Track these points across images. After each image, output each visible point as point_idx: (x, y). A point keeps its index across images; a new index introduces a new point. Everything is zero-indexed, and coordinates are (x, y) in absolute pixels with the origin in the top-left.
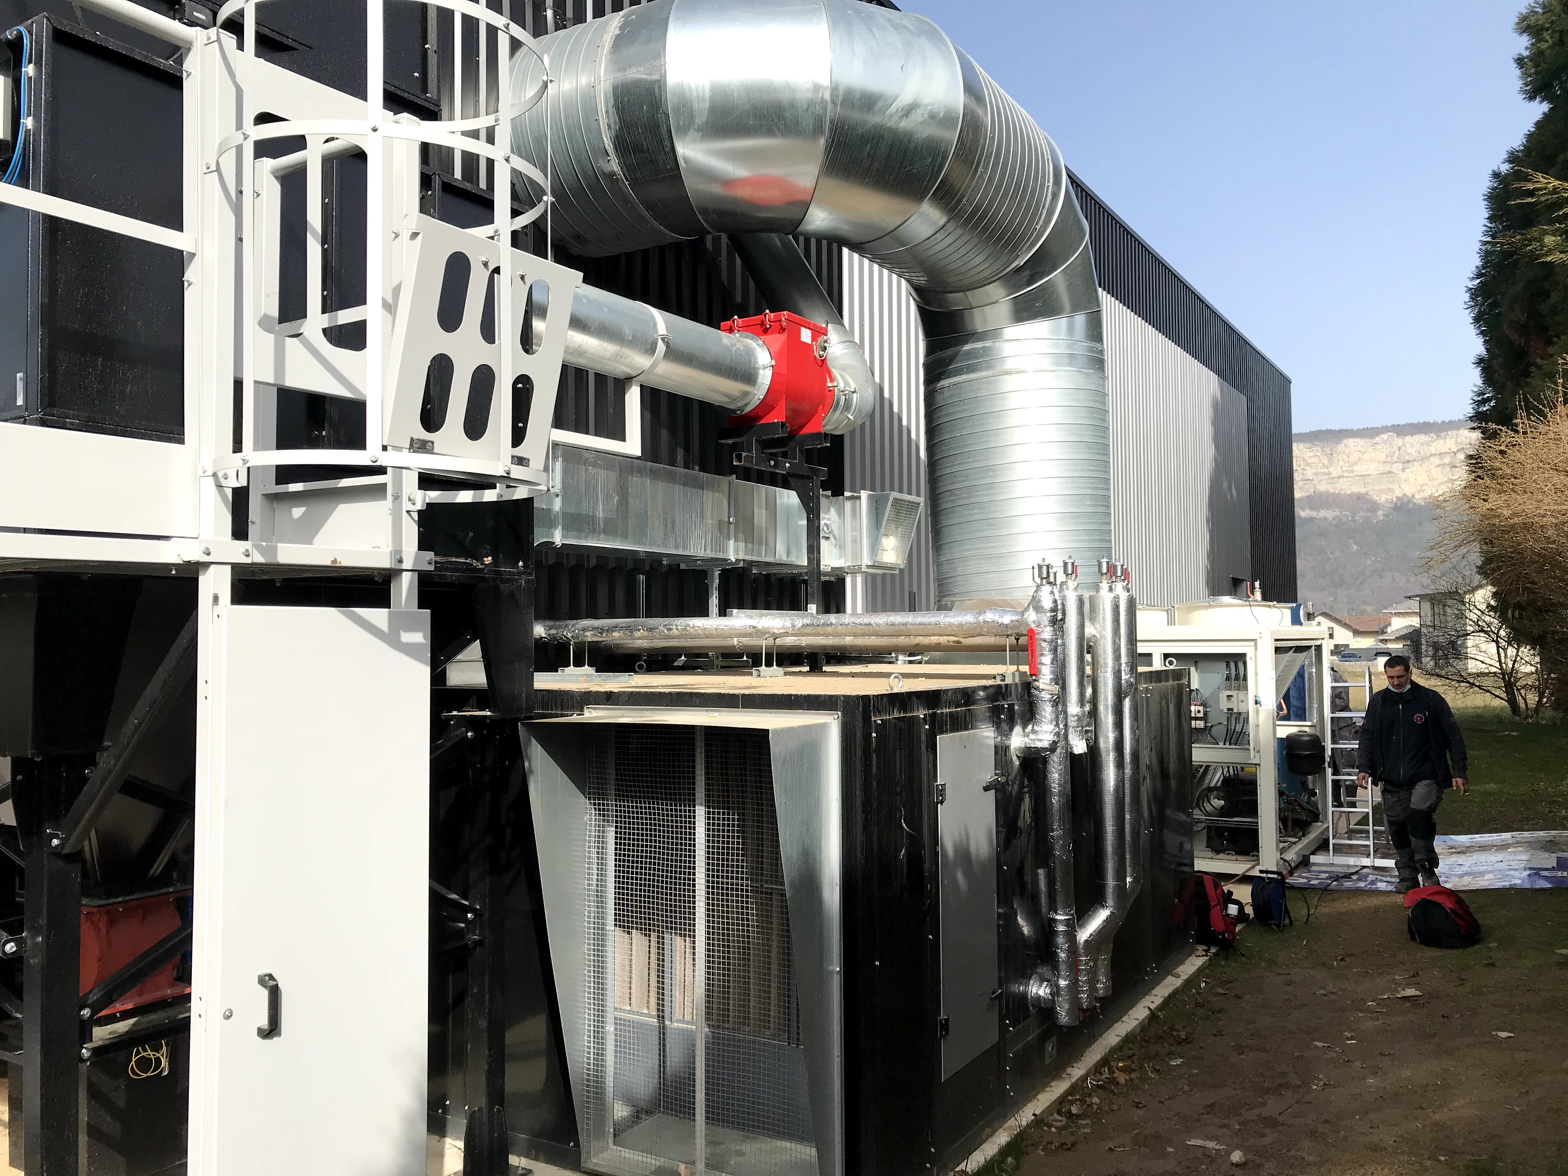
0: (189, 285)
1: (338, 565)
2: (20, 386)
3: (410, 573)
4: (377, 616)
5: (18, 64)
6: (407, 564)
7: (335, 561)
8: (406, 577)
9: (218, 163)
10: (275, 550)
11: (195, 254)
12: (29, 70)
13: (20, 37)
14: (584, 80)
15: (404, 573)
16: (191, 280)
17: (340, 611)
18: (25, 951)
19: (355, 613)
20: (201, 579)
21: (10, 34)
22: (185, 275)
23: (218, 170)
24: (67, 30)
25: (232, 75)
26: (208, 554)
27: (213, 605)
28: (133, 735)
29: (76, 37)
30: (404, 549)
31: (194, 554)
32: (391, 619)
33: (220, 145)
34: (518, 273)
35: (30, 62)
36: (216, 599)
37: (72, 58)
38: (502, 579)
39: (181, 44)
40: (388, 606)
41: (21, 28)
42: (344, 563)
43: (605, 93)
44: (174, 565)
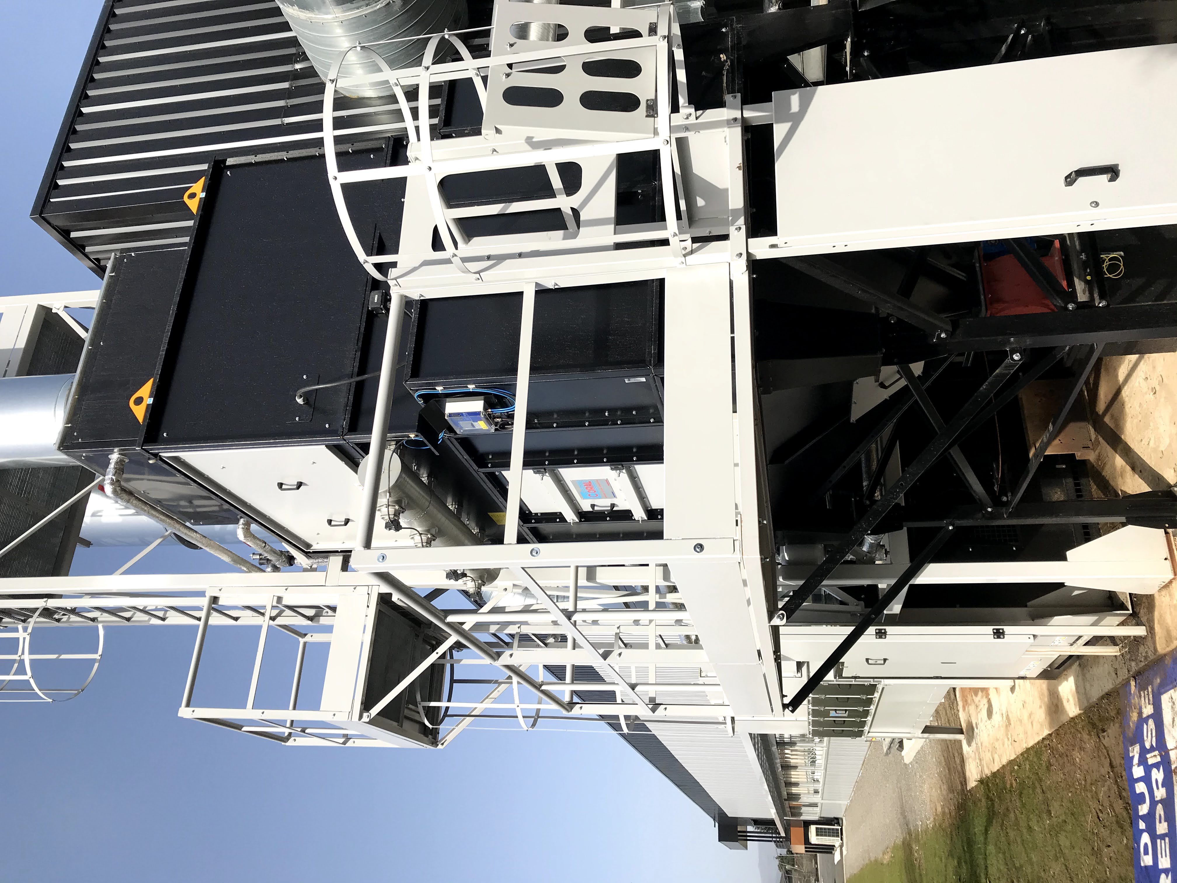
0: (557, 285)
1: (742, 165)
2: (633, 380)
3: (744, 112)
4: (779, 132)
5: (437, 396)
6: (737, 114)
7: (739, 168)
8: (747, 114)
9: (475, 273)
10: (735, 211)
11: (536, 283)
12: (440, 389)
13: (420, 396)
14: (339, 31)
15: (744, 116)
16: (553, 284)
17: (777, 160)
18: (1021, 348)
19: (777, 150)
20: (759, 257)
21: (421, 402)
22: (551, 288)
23: (478, 273)
24: (410, 370)
25: (414, 269)
26: (741, 254)
27: (778, 247)
28: (870, 293)
29: (413, 365)
30: (725, 118)
31: (742, 264)
32: (780, 121)
33: (463, 272)
34: (509, 49)
35: (435, 389)
36: (773, 246)
37: (426, 365)
38: (737, 44)
39: (404, 302)
40: (771, 126)
41: (416, 395)
42: (740, 160)
43: (345, 11)
44: (749, 276)
